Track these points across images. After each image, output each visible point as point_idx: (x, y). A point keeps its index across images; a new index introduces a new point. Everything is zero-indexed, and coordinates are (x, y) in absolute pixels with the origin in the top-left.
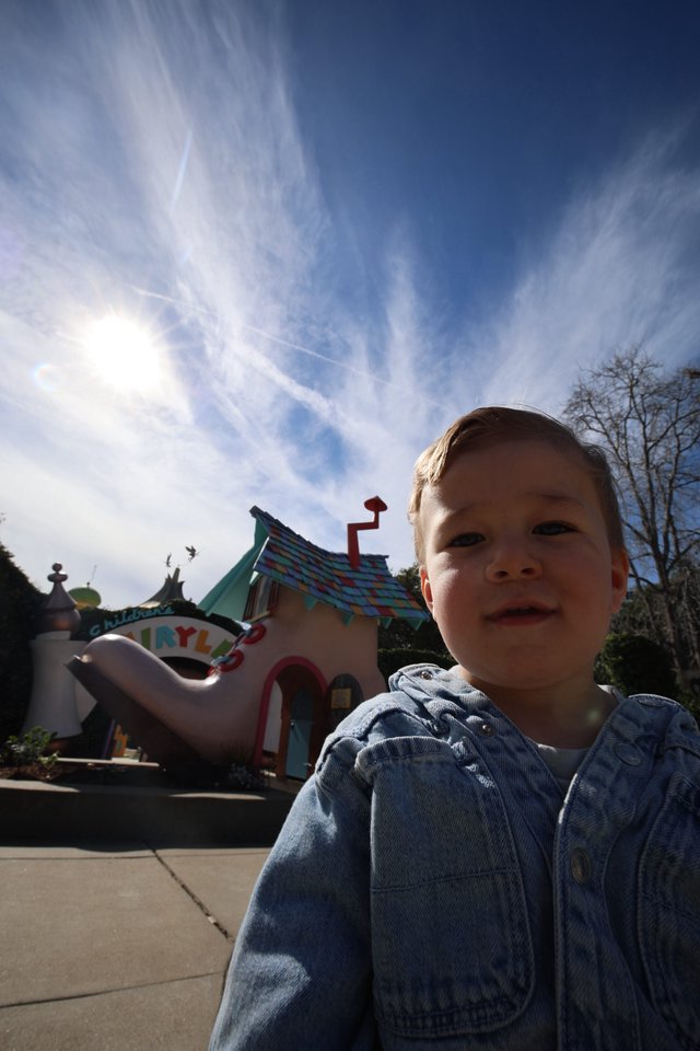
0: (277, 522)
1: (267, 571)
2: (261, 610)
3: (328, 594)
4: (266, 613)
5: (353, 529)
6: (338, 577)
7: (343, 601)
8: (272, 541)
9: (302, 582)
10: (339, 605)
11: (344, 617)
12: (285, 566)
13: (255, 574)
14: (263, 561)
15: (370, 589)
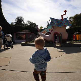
5: (62, 16)
6: (60, 23)
7: (60, 26)
8: (52, 21)
9: (55, 25)
15: (64, 23)
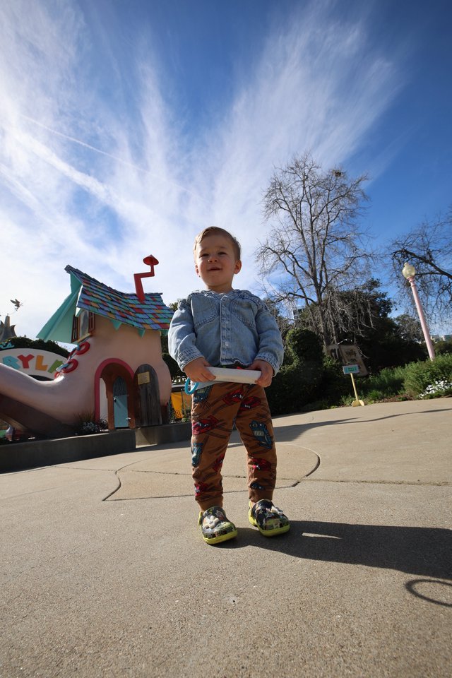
0: (86, 275)
1: (86, 307)
2: (83, 334)
3: (127, 318)
4: (88, 335)
5: (138, 278)
6: (132, 308)
7: (137, 322)
8: (85, 288)
9: (110, 312)
10: (135, 324)
11: (139, 332)
12: (97, 303)
13: (78, 310)
14: (82, 301)
15: (153, 314)
